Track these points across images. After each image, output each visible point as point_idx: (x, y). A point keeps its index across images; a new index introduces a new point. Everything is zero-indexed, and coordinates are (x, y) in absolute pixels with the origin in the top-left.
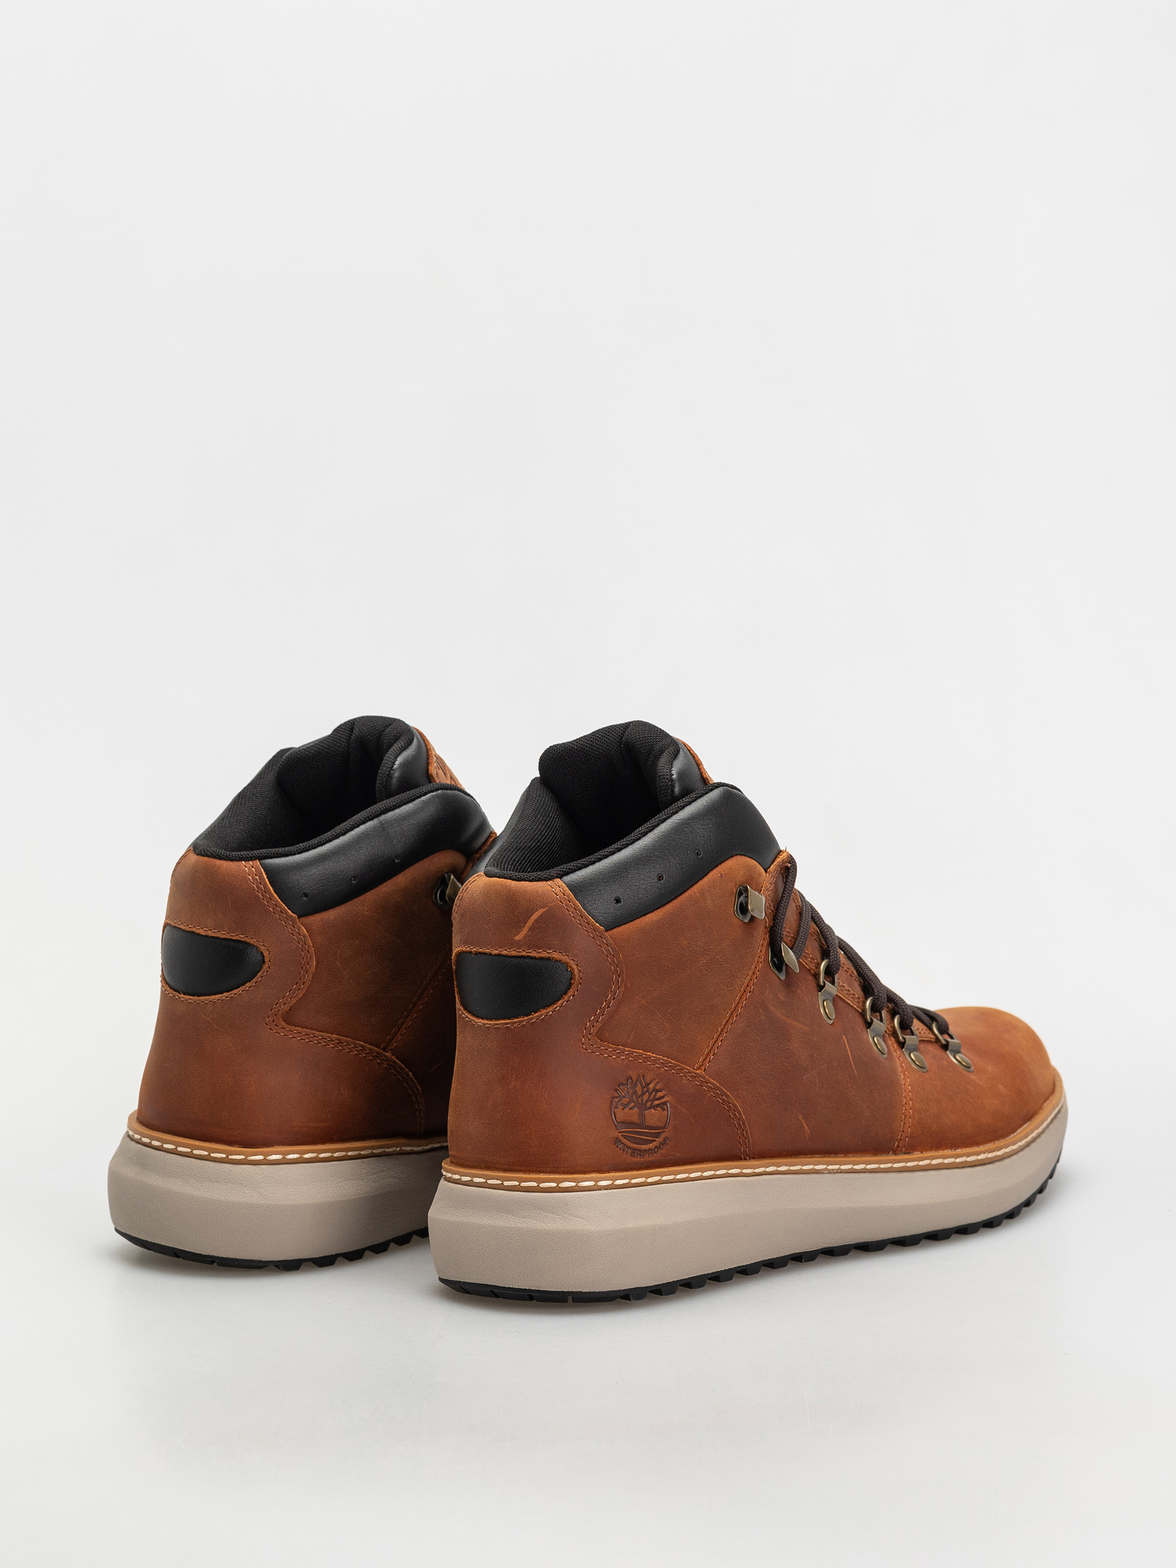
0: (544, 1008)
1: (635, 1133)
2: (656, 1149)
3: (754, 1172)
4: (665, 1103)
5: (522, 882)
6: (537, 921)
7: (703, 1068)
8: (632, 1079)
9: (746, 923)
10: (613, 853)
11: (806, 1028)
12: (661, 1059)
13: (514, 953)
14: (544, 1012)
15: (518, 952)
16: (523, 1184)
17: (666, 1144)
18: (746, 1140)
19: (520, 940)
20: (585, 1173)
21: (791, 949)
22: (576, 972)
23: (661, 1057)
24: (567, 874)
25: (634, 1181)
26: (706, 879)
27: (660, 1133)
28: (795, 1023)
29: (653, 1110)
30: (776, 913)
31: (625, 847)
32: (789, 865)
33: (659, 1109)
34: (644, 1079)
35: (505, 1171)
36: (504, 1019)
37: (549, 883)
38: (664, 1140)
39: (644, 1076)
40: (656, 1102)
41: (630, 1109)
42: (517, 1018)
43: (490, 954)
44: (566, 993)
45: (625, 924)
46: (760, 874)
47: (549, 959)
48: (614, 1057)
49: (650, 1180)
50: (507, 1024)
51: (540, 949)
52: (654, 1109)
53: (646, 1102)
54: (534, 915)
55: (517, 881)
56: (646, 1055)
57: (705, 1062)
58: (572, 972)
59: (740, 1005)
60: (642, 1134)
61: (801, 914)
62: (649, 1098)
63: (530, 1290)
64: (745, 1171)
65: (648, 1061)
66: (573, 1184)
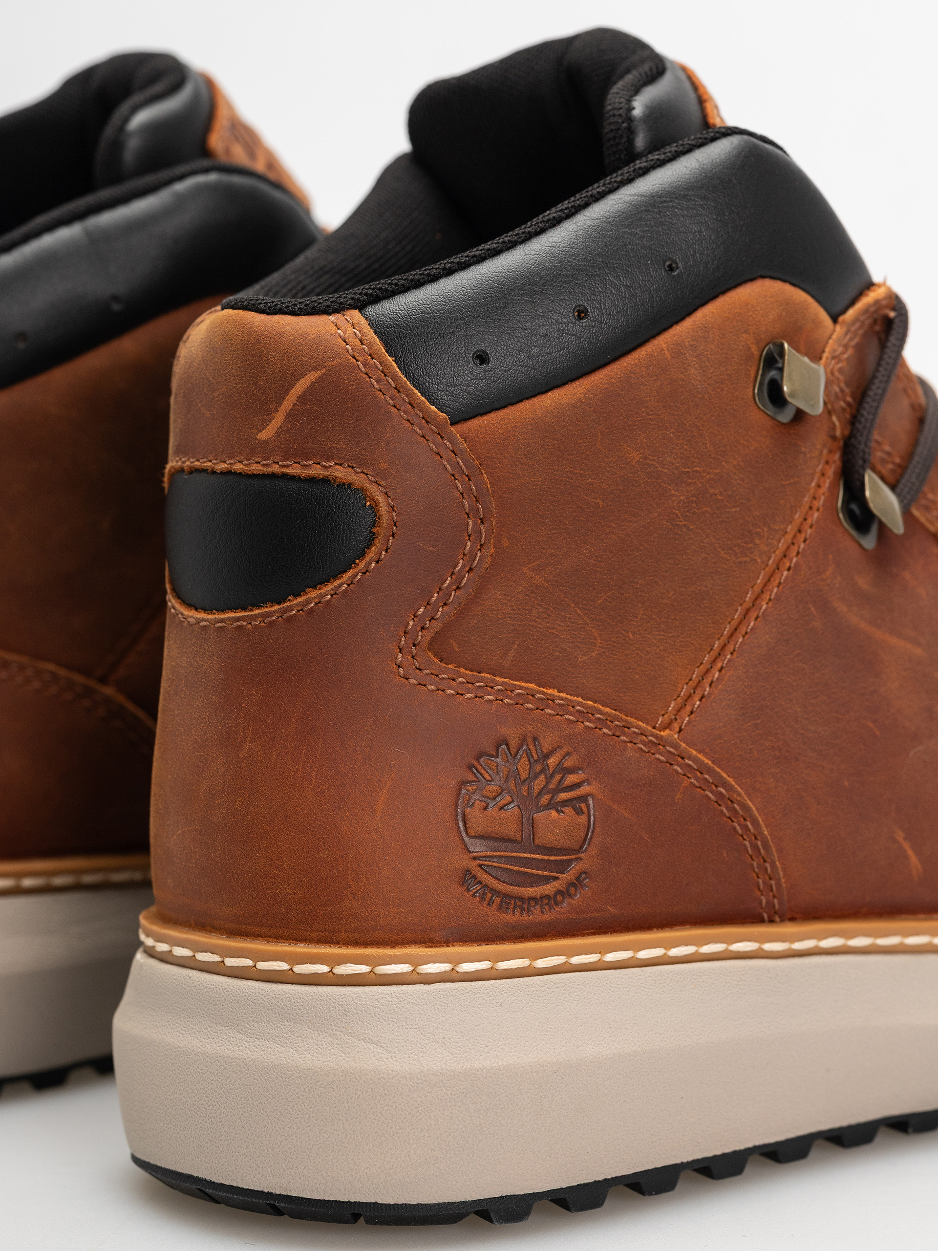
0: (315, 587)
1: (510, 860)
2: (559, 898)
3: (790, 949)
4: (583, 798)
5: (277, 318)
6: (302, 399)
7: (676, 726)
8: (507, 745)
9: (783, 424)
10: (480, 259)
11: (919, 651)
12: (579, 704)
13: (256, 468)
14: (313, 594)
15: (264, 465)
16: (262, 965)
17: (583, 886)
18: (773, 882)
19: (267, 442)
20: (393, 944)
21: (893, 487)
22: (383, 508)
23: (580, 699)
24: (376, 300)
25: (503, 965)
26: (688, 323)
27: (570, 862)
28: (894, 641)
29: (554, 813)
30: (858, 410)
31: (508, 249)
32: (892, 314)
33: (567, 810)
34: (535, 745)
35: (232, 933)
36: (234, 608)
37: (332, 318)
38: (578, 878)
39: (535, 739)
40: (563, 796)
41: (502, 808)
42: (259, 607)
43: (214, 472)
44: (362, 555)
45: (498, 409)
46: (817, 323)
47: (326, 481)
48: (469, 695)
49: (541, 963)
50: (238, 619)
51: (307, 459)
52: (557, 811)
53: (540, 794)
54: (297, 386)
55: (268, 314)
56: (544, 693)
57: (683, 712)
58: (374, 508)
59: (766, 596)
60: (527, 862)
61: (921, 421)
62: (545, 786)
63: (270, 1195)
64: (769, 947)
65: (548, 707)
66: (364, 969)
